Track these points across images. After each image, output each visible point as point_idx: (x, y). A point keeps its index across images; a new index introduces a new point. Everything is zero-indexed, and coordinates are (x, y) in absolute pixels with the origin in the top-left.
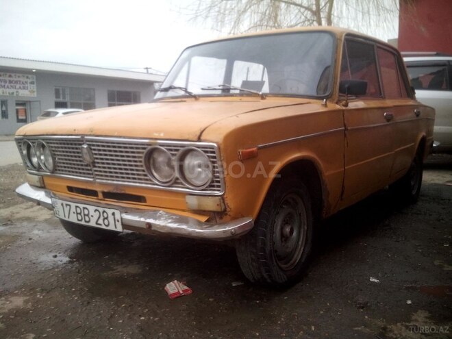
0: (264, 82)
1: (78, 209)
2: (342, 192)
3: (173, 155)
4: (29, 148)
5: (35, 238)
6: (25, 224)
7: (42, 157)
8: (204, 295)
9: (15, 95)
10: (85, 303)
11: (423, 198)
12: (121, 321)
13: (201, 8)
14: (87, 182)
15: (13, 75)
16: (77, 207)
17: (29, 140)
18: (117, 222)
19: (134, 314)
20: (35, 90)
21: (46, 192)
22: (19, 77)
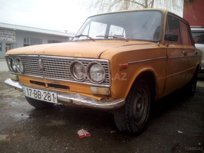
0: (124, 36)
1: (35, 92)
2: (165, 88)
3: (85, 65)
4: (11, 61)
5: (13, 106)
6: (8, 99)
7: (18, 66)
8: (97, 137)
9: (5, 40)
10: (38, 139)
11: (197, 93)
12: (55, 149)
13: (93, 3)
14: (40, 78)
15: (5, 31)
16: (34, 90)
17: (12, 57)
18: (55, 99)
19: (62, 146)
20: (15, 38)
21: (19, 83)
22: (8, 32)
